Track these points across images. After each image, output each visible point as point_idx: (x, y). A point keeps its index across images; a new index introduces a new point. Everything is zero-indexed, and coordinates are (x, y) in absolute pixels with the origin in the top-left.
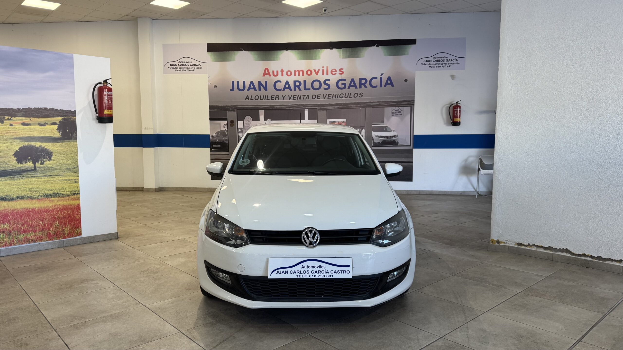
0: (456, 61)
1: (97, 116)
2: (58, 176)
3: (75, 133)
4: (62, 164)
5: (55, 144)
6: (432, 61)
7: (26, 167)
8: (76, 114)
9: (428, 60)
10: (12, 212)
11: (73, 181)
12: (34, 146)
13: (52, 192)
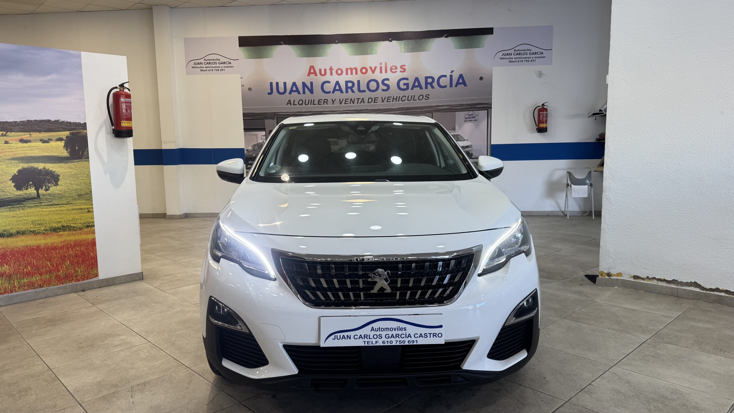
0: (541, 54)
1: (113, 129)
2: (67, 205)
3: (86, 151)
4: (72, 189)
5: (62, 165)
6: (513, 54)
7: (27, 195)
8: (86, 127)
9: (508, 53)
10: (12, 251)
11: (86, 211)
12: (36, 169)
13: (60, 224)
